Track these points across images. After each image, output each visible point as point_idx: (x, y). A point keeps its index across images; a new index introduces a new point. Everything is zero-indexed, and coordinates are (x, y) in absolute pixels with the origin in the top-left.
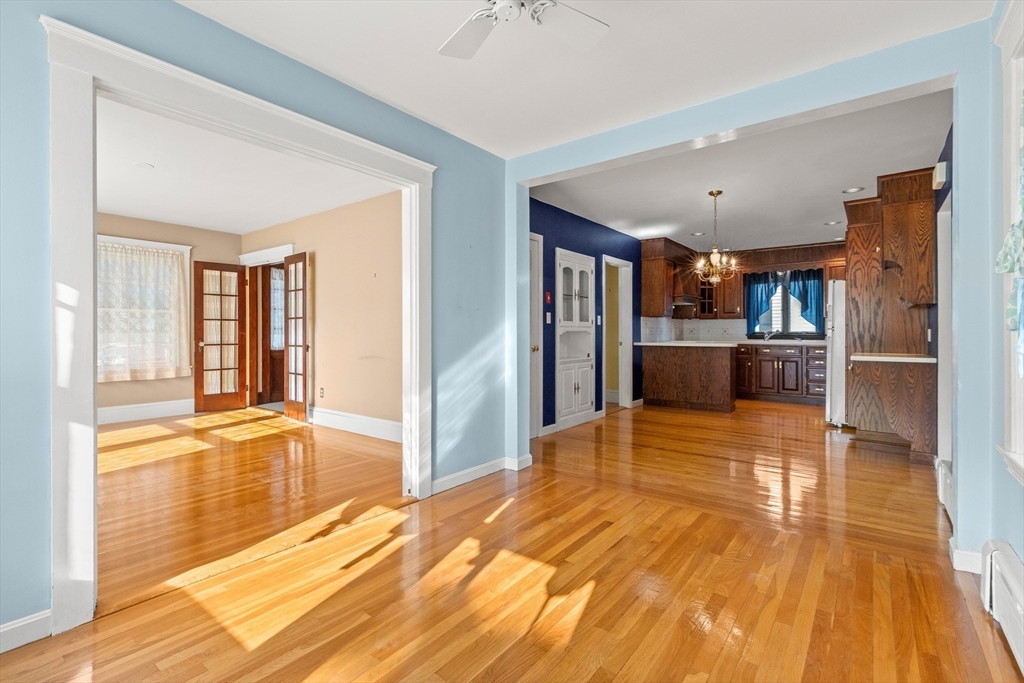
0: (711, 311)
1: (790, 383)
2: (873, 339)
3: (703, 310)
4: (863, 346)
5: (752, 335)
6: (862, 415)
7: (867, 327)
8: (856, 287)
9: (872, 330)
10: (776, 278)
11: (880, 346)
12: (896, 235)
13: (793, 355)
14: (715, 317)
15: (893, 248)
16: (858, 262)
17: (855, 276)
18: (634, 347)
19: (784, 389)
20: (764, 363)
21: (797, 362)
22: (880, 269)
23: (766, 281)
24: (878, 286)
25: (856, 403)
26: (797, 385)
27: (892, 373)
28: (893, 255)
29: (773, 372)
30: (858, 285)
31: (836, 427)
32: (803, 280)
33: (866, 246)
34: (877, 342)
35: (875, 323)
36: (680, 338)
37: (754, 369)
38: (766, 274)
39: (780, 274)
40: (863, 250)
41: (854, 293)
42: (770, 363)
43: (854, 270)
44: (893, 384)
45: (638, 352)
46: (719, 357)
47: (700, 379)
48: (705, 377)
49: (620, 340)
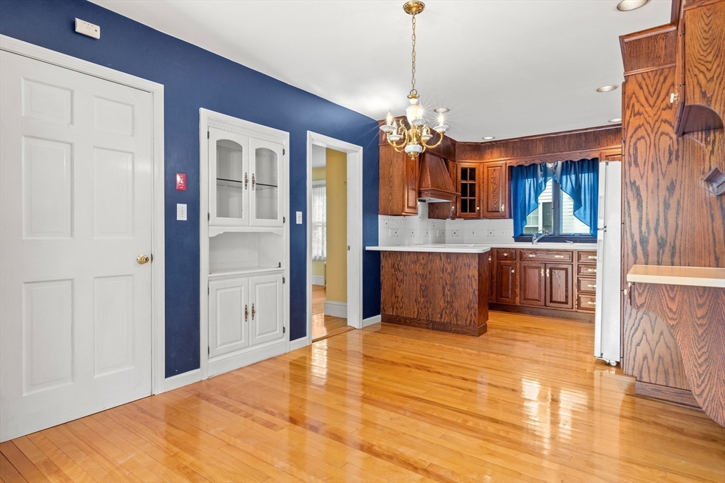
0: (472, 210)
1: (559, 295)
2: (661, 244)
3: (464, 209)
4: (646, 255)
5: (519, 237)
6: (645, 358)
7: (652, 225)
8: (637, 165)
9: (661, 231)
10: (545, 170)
11: (673, 255)
12: (710, 58)
13: (561, 262)
14: (478, 217)
15: (703, 82)
16: (640, 127)
17: (636, 149)
18: (366, 254)
19: (551, 301)
20: (530, 271)
21: (566, 270)
22: (674, 136)
23: (535, 175)
24: (670, 162)
25: (635, 341)
26: (567, 297)
27: (700, 306)
28: (704, 94)
29: (540, 281)
30: (640, 161)
31: (609, 365)
32: (575, 173)
33: (652, 102)
34: (667, 249)
35: (666, 220)
37: (518, 277)
38: (534, 165)
39: (550, 166)
40: (648, 109)
41: (634, 173)
42: (537, 270)
43: (633, 140)
44: (701, 325)
46: (465, 265)
47: (444, 292)
48: (449, 291)
49: (348, 245)
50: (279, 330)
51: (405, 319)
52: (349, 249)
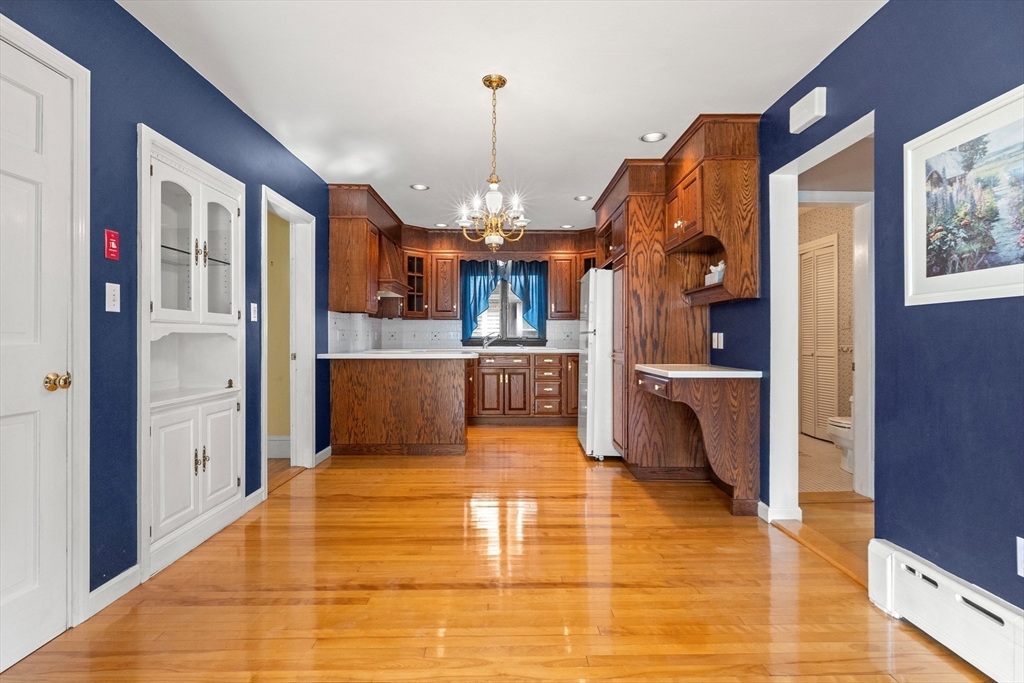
0: (420, 308)
1: (517, 402)
2: (655, 345)
3: (410, 307)
4: (644, 355)
5: (467, 341)
6: (645, 445)
7: (649, 330)
8: (638, 276)
9: (655, 335)
10: (496, 268)
11: (663, 355)
12: (719, 201)
13: (518, 366)
14: (425, 317)
15: (716, 219)
16: (639, 242)
17: (637, 262)
18: (319, 362)
19: (510, 409)
20: (487, 377)
21: (524, 374)
22: (664, 255)
23: (486, 273)
24: (660, 276)
25: (637, 432)
26: (525, 403)
27: (715, 393)
28: (716, 228)
29: (498, 387)
30: (640, 273)
31: (598, 460)
32: (525, 274)
33: (648, 222)
34: (660, 349)
35: (658, 326)
36: (378, 346)
37: (476, 385)
38: (485, 262)
39: (501, 263)
40: (646, 228)
41: (635, 282)
42: (495, 377)
43: (635, 254)
44: (716, 408)
45: (323, 368)
46: (449, 373)
47: (422, 408)
48: (429, 405)
49: (292, 351)
50: (233, 483)
51: (368, 447)
52: (295, 357)
